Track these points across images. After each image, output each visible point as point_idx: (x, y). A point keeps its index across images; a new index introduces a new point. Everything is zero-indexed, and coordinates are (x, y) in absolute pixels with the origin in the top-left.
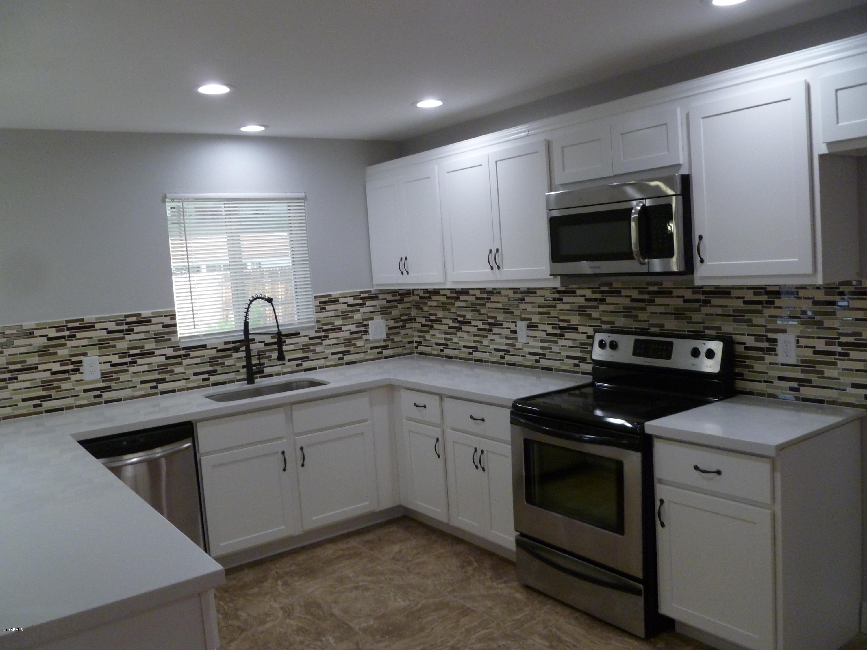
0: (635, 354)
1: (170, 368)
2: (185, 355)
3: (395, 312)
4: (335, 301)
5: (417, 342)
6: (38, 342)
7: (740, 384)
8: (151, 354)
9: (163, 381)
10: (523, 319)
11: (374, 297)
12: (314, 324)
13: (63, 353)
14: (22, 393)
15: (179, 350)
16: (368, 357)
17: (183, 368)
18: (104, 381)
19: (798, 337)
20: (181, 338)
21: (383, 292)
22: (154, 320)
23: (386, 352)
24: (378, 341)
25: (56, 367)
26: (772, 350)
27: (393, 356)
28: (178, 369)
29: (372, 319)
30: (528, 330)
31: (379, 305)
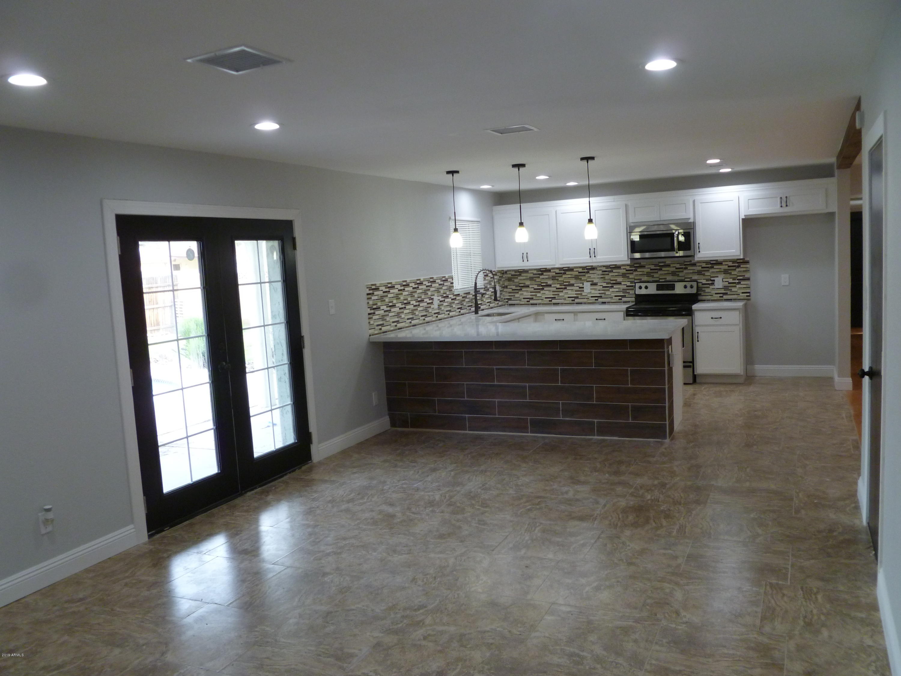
0: (657, 290)
1: (452, 305)
2: (455, 299)
3: (502, 282)
4: (488, 275)
5: (507, 299)
6: (424, 287)
7: (700, 298)
8: (448, 297)
9: (450, 311)
10: (587, 281)
11: (497, 274)
12: (483, 286)
13: (429, 294)
15: (454, 296)
17: (455, 305)
18: (438, 309)
19: (723, 278)
20: (454, 290)
21: (498, 271)
22: (449, 280)
25: (428, 301)
26: (713, 284)
30: (591, 286)
31: (498, 278)
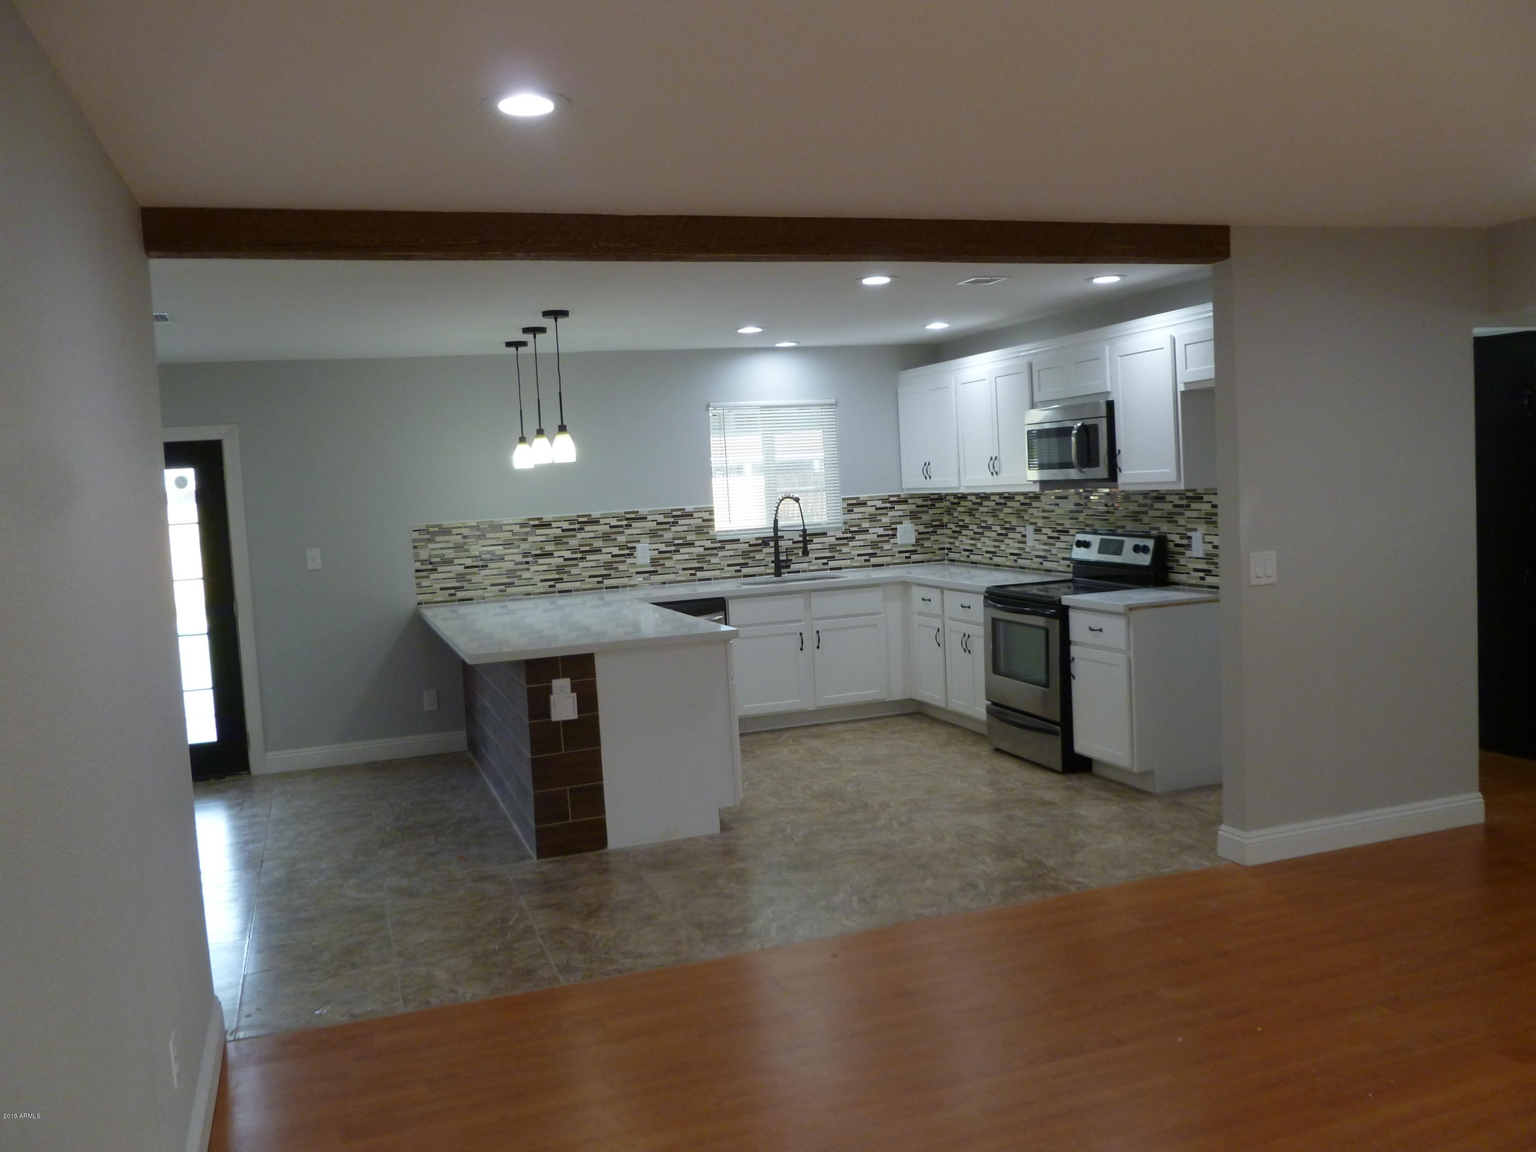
0: (1099, 552)
1: (707, 558)
2: (720, 548)
3: (925, 518)
4: (864, 504)
5: (948, 549)
6: (602, 528)
8: (691, 544)
9: (701, 569)
10: (1032, 523)
11: (904, 502)
12: (841, 525)
13: (621, 539)
14: (589, 571)
15: (716, 542)
16: (895, 561)
17: (718, 559)
18: (652, 566)
19: (1204, 534)
20: (717, 531)
21: (913, 496)
22: (695, 515)
23: (914, 557)
24: (907, 545)
25: (616, 551)
26: (1189, 546)
27: (923, 562)
28: (714, 560)
29: (901, 523)
30: (1035, 534)
31: (908, 510)
